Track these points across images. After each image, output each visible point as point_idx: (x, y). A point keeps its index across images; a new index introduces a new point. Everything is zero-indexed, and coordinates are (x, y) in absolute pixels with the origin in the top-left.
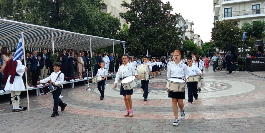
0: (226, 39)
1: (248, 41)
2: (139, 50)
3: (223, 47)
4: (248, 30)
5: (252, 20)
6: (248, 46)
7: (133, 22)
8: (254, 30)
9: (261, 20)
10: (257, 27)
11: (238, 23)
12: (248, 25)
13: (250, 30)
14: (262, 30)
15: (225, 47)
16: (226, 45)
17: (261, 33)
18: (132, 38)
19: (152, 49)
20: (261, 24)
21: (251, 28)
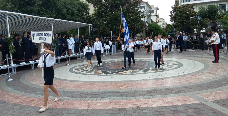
0: (182, 21)
1: (202, 23)
2: (105, 32)
3: (180, 28)
4: (204, 13)
5: (207, 4)
6: (202, 27)
7: (99, 6)
8: (208, 13)
9: (215, 4)
10: (212, 11)
11: (194, 7)
12: (203, 8)
13: (205, 13)
14: (216, 13)
15: (182, 28)
16: (183, 26)
17: (215, 15)
18: (98, 21)
19: (117, 31)
20: (215, 8)
21: (206, 11)
